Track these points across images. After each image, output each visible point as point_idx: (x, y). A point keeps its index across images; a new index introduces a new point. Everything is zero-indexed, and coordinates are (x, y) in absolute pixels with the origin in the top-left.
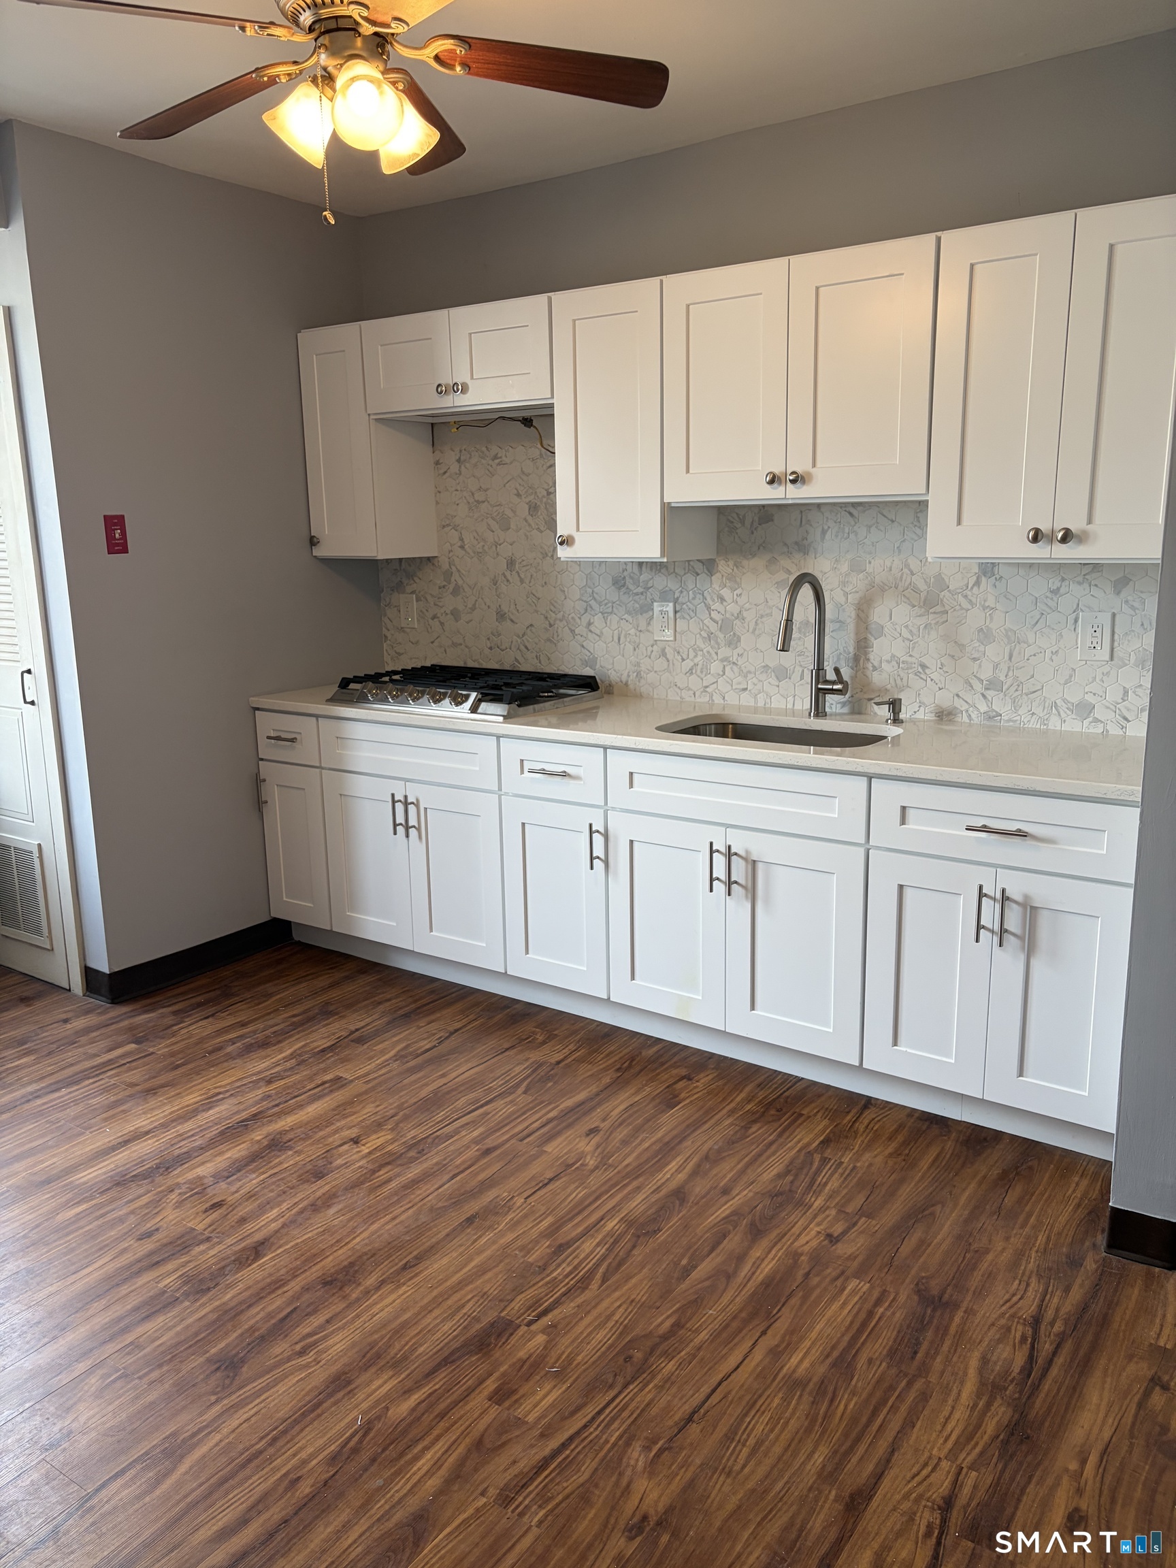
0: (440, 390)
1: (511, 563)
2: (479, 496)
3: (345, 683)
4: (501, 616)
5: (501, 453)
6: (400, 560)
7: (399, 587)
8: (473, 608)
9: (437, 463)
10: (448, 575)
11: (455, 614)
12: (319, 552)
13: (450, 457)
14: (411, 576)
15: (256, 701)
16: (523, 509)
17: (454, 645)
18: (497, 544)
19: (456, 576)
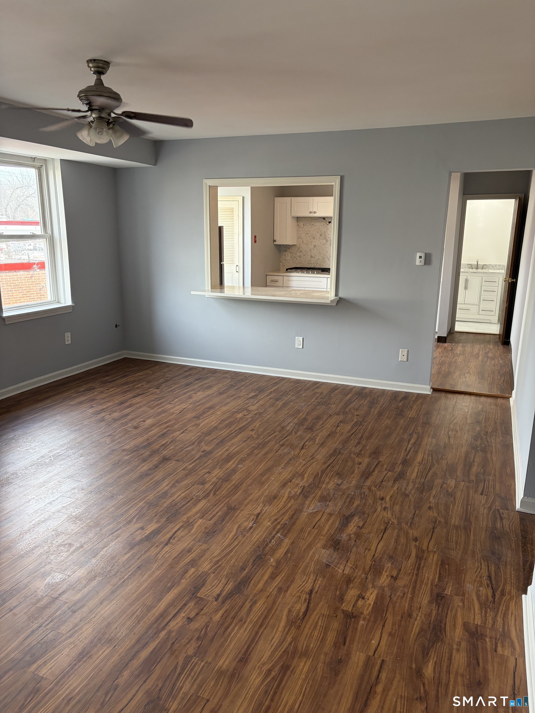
0: (311, 213)
1: (315, 246)
2: (308, 232)
3: (287, 270)
4: (311, 257)
5: (314, 224)
6: (286, 245)
7: (286, 251)
8: (305, 255)
9: (298, 225)
10: (299, 248)
11: (300, 257)
12: (275, 243)
13: (301, 224)
14: (289, 248)
15: (267, 274)
16: (319, 235)
17: (299, 263)
18: (311, 242)
19: (301, 248)
